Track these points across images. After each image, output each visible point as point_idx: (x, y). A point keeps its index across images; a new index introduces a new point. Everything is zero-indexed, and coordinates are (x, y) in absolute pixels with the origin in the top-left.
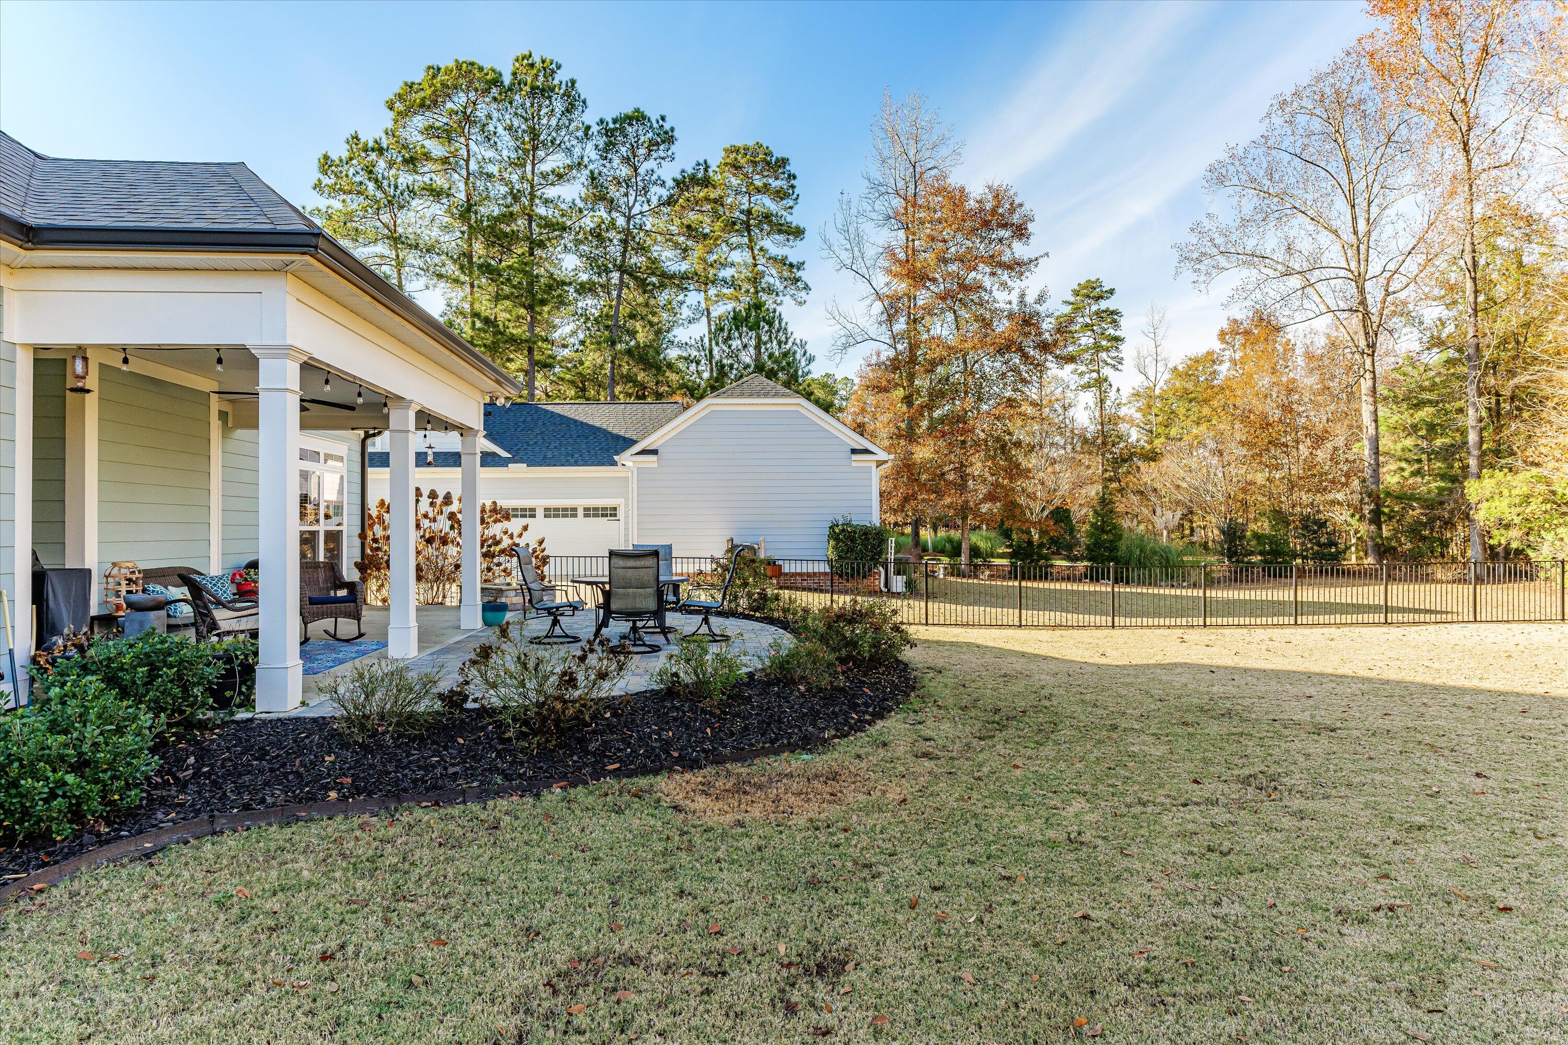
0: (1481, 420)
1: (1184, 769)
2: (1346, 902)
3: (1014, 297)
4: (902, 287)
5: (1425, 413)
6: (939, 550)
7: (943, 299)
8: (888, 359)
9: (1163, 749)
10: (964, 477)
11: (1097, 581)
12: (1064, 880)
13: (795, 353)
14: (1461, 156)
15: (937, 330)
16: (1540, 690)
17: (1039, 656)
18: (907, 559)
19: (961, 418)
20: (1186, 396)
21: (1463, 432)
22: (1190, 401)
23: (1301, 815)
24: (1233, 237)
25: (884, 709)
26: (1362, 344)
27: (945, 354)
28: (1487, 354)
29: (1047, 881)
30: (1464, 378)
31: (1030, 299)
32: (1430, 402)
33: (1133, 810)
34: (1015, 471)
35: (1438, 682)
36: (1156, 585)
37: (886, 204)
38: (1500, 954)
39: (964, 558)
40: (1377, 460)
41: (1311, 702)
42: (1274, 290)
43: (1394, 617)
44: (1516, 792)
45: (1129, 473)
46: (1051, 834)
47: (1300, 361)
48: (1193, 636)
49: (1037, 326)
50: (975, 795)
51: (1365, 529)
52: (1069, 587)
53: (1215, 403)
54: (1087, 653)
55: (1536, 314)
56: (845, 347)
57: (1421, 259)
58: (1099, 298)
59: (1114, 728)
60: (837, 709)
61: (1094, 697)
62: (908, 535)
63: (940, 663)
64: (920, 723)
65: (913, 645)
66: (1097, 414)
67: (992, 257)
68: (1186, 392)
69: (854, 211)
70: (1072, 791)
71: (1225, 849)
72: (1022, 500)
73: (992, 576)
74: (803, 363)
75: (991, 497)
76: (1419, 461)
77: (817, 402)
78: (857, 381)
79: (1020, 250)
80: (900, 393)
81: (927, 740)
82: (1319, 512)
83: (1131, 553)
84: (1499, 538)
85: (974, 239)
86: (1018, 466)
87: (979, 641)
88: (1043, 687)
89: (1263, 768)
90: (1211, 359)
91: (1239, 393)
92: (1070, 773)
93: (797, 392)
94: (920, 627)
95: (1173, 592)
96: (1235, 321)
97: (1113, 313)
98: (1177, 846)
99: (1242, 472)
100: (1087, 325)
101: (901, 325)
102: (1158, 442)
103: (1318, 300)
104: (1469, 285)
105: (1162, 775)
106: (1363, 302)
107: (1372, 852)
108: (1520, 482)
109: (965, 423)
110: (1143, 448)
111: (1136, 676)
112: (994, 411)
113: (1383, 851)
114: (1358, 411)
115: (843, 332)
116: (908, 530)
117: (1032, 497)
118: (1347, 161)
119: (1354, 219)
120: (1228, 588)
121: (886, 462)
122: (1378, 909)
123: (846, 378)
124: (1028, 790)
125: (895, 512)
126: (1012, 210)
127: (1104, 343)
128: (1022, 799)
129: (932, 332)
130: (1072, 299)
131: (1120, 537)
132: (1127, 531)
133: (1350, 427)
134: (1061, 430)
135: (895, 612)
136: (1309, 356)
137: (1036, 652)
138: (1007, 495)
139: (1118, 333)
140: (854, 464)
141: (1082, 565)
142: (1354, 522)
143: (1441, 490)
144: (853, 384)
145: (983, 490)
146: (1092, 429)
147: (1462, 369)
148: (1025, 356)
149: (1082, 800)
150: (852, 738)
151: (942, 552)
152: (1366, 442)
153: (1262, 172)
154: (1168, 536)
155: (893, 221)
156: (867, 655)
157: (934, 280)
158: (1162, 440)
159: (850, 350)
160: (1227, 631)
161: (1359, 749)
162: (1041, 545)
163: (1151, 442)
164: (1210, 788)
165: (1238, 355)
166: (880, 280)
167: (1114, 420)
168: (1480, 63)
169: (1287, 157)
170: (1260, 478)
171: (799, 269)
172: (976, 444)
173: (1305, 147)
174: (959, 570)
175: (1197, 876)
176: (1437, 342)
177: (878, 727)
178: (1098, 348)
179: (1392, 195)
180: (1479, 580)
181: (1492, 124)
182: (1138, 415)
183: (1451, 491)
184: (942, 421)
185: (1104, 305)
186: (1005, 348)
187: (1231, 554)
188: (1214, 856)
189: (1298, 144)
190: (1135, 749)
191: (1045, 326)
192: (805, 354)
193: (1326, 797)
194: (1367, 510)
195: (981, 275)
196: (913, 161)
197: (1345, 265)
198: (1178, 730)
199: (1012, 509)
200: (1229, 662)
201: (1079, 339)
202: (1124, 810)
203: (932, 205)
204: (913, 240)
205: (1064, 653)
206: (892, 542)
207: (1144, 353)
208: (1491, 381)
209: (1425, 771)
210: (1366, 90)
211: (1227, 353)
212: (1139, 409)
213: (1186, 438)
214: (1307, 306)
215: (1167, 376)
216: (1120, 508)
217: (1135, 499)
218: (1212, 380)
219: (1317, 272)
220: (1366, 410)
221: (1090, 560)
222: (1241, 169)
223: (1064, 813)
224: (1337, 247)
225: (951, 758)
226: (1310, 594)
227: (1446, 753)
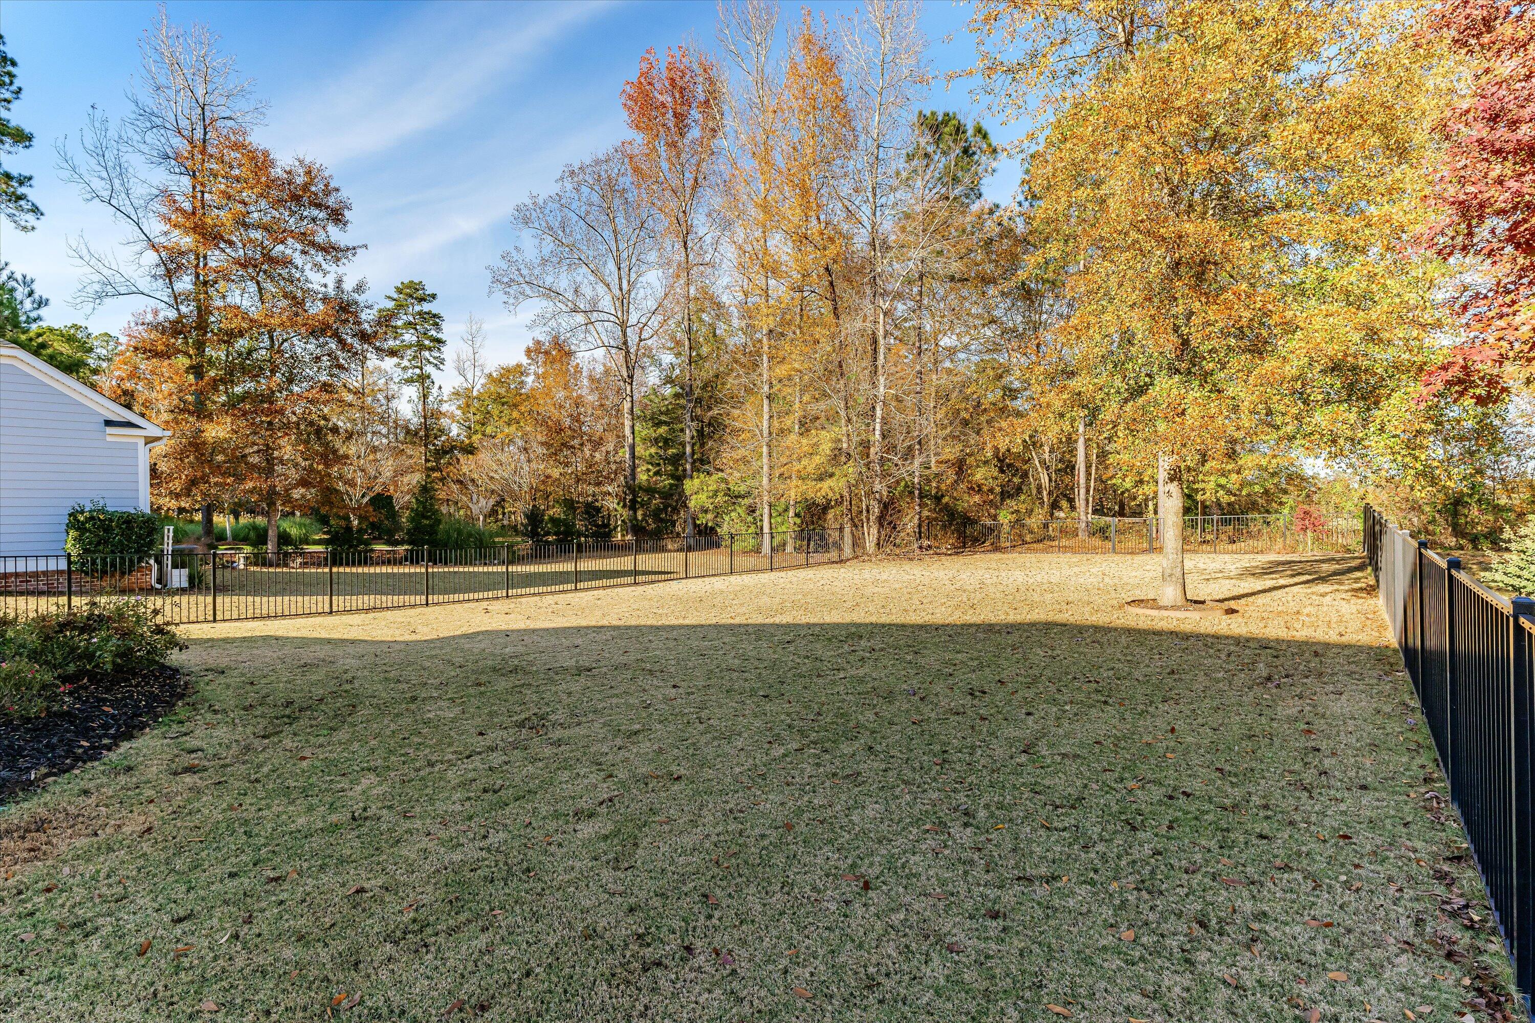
0: (692, 438)
1: (470, 726)
2: (582, 804)
3: (330, 281)
4: (187, 241)
5: (663, 430)
6: (240, 538)
7: (244, 266)
8: (166, 319)
9: (457, 710)
10: (270, 461)
11: (417, 563)
12: (342, 861)
13: (12, 290)
14: (683, 249)
15: (235, 298)
16: (714, 622)
17: (347, 640)
18: (191, 550)
19: (269, 398)
20: (498, 399)
21: (683, 445)
22: (503, 404)
23: (558, 743)
24: (536, 272)
25: (134, 727)
26: (625, 374)
27: (244, 325)
28: (697, 392)
29: (322, 868)
30: (684, 407)
31: (348, 285)
32: (665, 423)
33: (422, 773)
34: (331, 456)
35: (660, 623)
36: (471, 564)
37: (163, 140)
38: (672, 811)
39: (270, 547)
40: (634, 462)
41: (578, 650)
42: (566, 322)
43: (640, 578)
44: (693, 693)
45: (450, 464)
46: (334, 818)
47: (586, 382)
48: (495, 606)
49: (356, 314)
50: (248, 800)
51: (626, 513)
52: (390, 570)
53: (523, 409)
54: (397, 632)
55: (721, 369)
56: (100, 296)
57: (660, 318)
58: (421, 300)
59: (414, 699)
60: (55, 740)
61: (398, 673)
62: (198, 522)
63: (224, 662)
64: (186, 734)
65: (183, 647)
66: (420, 408)
67: (304, 234)
68: (500, 396)
69: (112, 133)
70: (363, 770)
71: (497, 787)
72: (341, 486)
73: (306, 563)
74: (28, 304)
75: (303, 483)
76: (659, 465)
77: (52, 360)
78: (123, 339)
79: (334, 234)
80: (182, 361)
81: (193, 752)
82: (597, 500)
83: (449, 537)
84: (702, 520)
85: (282, 210)
86: (335, 452)
87: (280, 633)
88: (346, 672)
89: (536, 710)
90: (519, 370)
91: (542, 402)
92: (363, 752)
93: (15, 342)
94: (205, 625)
95: (486, 569)
96: (538, 342)
97: (435, 316)
98: (457, 796)
99: (542, 467)
100: (410, 323)
101: (185, 283)
102: (475, 438)
103: (596, 336)
104: (687, 343)
105: (452, 734)
106: (625, 343)
107: (603, 760)
108: (712, 482)
109: (271, 403)
110: (463, 442)
111: (441, 648)
112: (306, 394)
113: (610, 757)
114: (623, 424)
115: (96, 277)
116: (198, 517)
117: (351, 483)
118: (615, 231)
119: (620, 279)
120: (530, 563)
121: (158, 439)
122: (601, 803)
123: (106, 334)
124: (313, 780)
125: (177, 496)
126: (327, 192)
127: (427, 342)
128: (305, 792)
129: (229, 300)
130: (395, 296)
131: (439, 522)
132: (446, 519)
133: (618, 437)
134: (383, 421)
135: (156, 612)
136: (591, 379)
137: (345, 637)
138: (322, 481)
139: (439, 336)
140: (109, 439)
141: (402, 549)
142: (619, 508)
143: (671, 485)
144: (118, 343)
145: (294, 475)
146: (415, 421)
147: (682, 401)
148: (341, 342)
149: (372, 776)
150: (77, 772)
151: (245, 540)
152: (627, 449)
153: (557, 224)
154: (485, 520)
155: (173, 162)
156: (109, 667)
157: (231, 243)
158: (479, 436)
159: (107, 300)
160: (523, 600)
161: (605, 682)
162: (360, 531)
163: (469, 437)
164: (494, 736)
165: (541, 371)
166: (155, 227)
167: (437, 414)
168: (694, 188)
169: (576, 218)
170: (555, 473)
171: (21, 184)
172: (287, 426)
173: (588, 213)
174: (265, 558)
175: (470, 818)
176: (669, 380)
177: (121, 750)
178: (421, 347)
179: (644, 267)
180: (689, 549)
181: (700, 234)
182: (459, 412)
183: (676, 486)
184: (243, 398)
185: (426, 307)
186: (318, 331)
187: (533, 534)
188: (487, 796)
189: (583, 209)
190: (431, 715)
191: (363, 316)
192: (31, 294)
193: (579, 724)
194: (629, 498)
195: (291, 249)
196: (201, 101)
197: (613, 312)
198: (471, 691)
199: (329, 495)
200: (521, 625)
201: (402, 335)
202: (413, 774)
203: (226, 159)
204: (203, 192)
205: (374, 634)
206: (169, 531)
207: (464, 357)
208: (699, 411)
209: (644, 690)
210: (628, 183)
211: (532, 367)
212: (459, 407)
213: (499, 435)
214: (589, 339)
215: (483, 381)
216: (442, 495)
217: (455, 487)
218: (521, 388)
219: (595, 314)
220: (628, 423)
221: (409, 544)
222: (541, 216)
223: (351, 794)
224: (608, 298)
225: (224, 766)
226: (587, 565)
227: (658, 674)
